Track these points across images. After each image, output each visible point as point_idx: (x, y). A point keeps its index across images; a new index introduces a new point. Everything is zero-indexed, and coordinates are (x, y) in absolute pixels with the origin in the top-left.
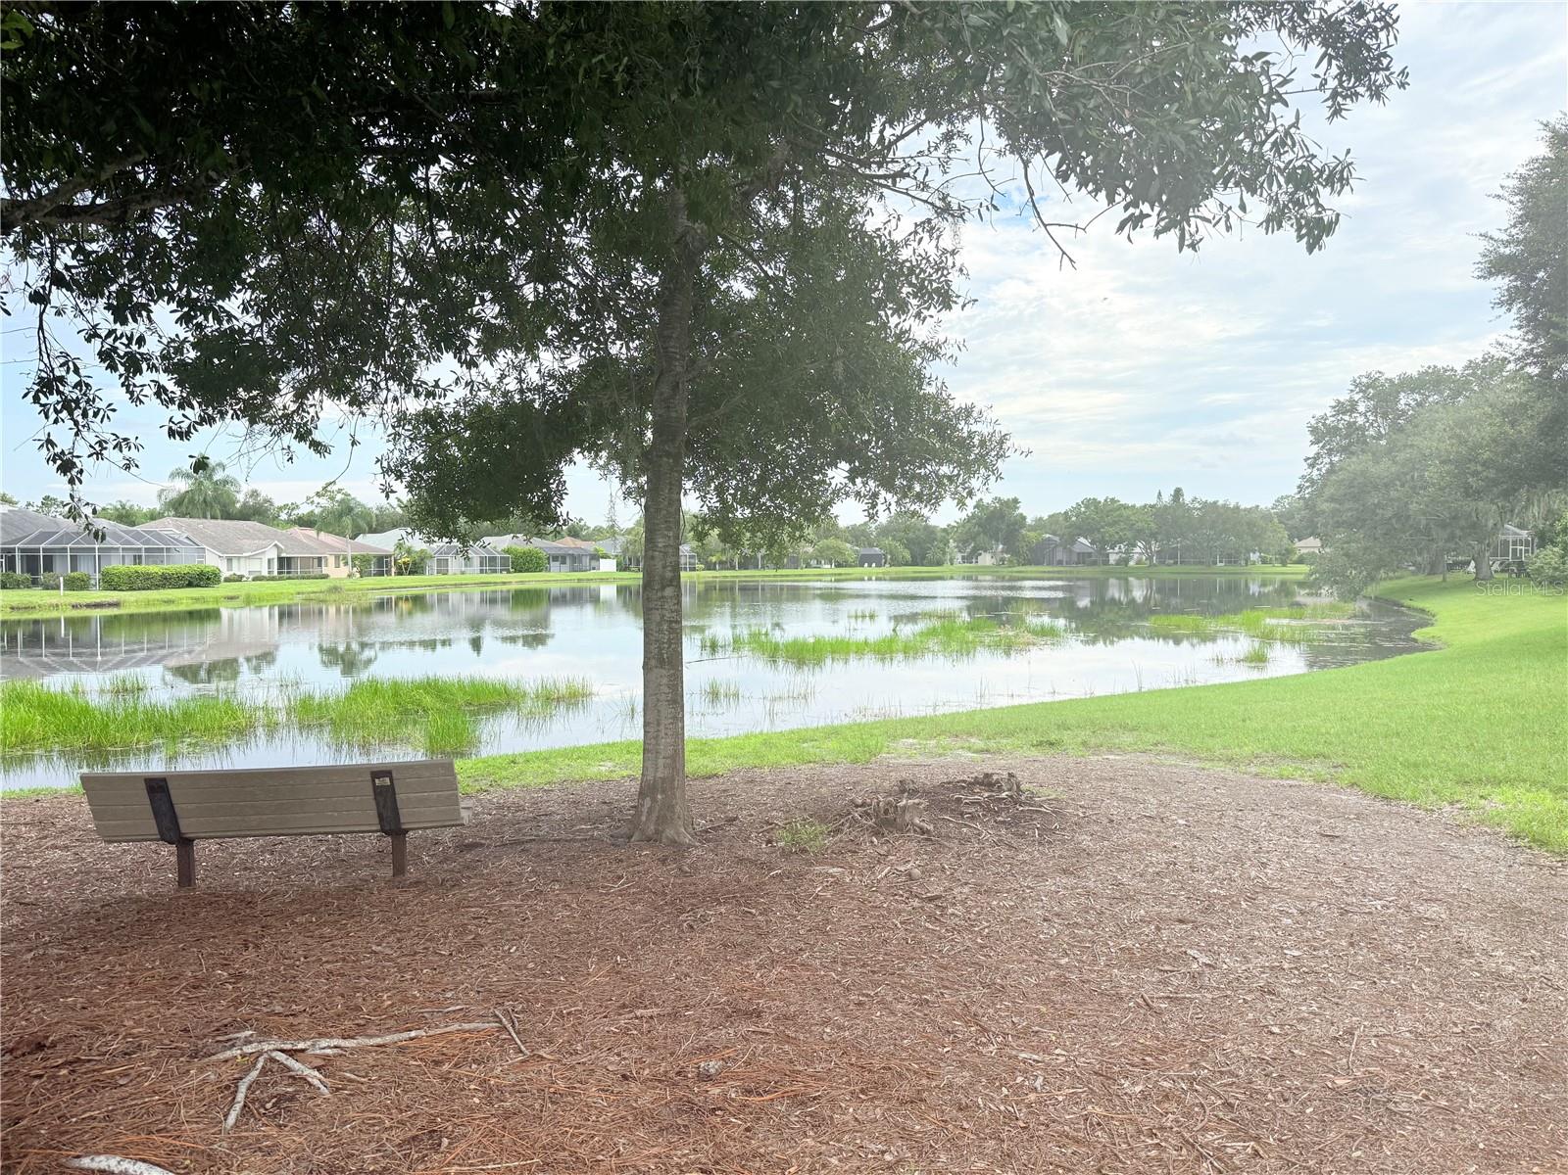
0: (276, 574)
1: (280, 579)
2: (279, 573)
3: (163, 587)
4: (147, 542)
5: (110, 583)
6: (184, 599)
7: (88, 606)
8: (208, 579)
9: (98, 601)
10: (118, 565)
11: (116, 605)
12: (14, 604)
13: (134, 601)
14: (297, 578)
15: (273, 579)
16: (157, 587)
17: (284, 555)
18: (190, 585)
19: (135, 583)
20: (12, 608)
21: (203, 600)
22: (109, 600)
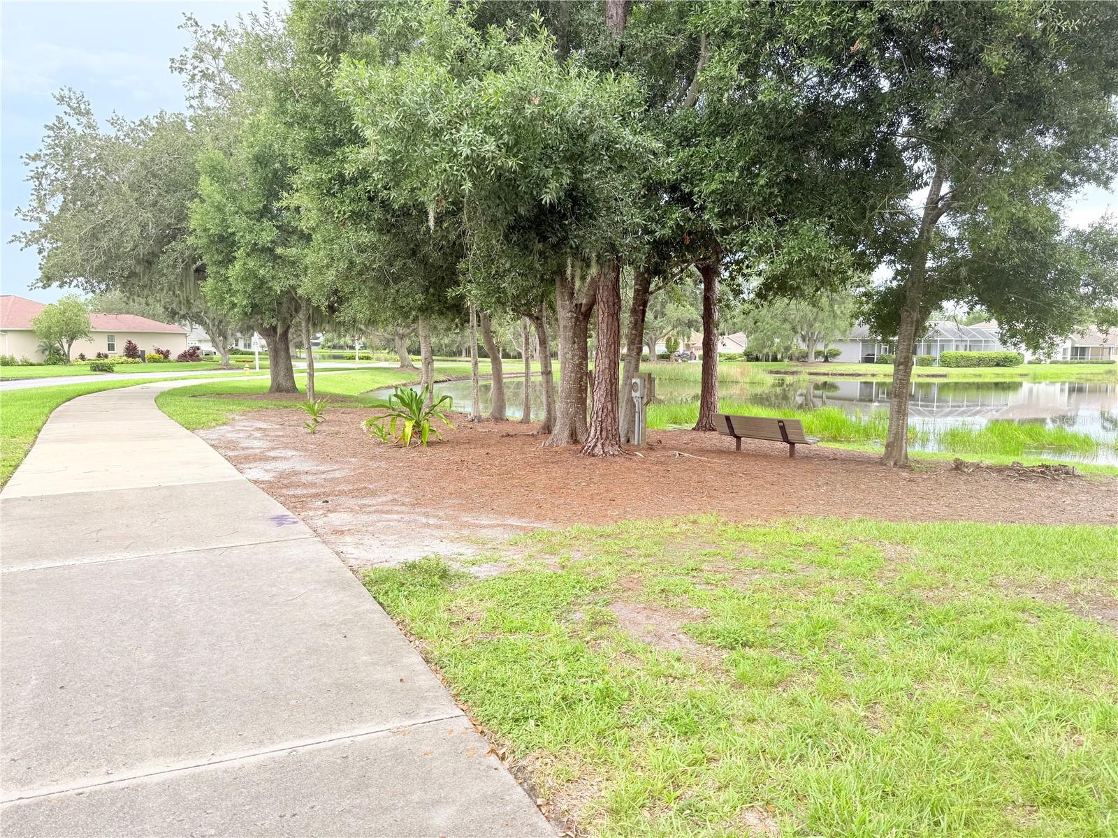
0: (1069, 359)
1: (1071, 363)
2: (1072, 359)
3: (979, 365)
4: (974, 336)
5: (945, 363)
6: (989, 374)
7: (928, 376)
8: (1011, 361)
9: (934, 373)
10: (951, 352)
11: (944, 376)
12: (887, 373)
13: (956, 375)
14: (1087, 363)
15: (1066, 363)
16: (974, 366)
17: (1076, 346)
18: (998, 365)
19: (959, 363)
20: (885, 375)
21: (1003, 376)
22: (941, 373)
